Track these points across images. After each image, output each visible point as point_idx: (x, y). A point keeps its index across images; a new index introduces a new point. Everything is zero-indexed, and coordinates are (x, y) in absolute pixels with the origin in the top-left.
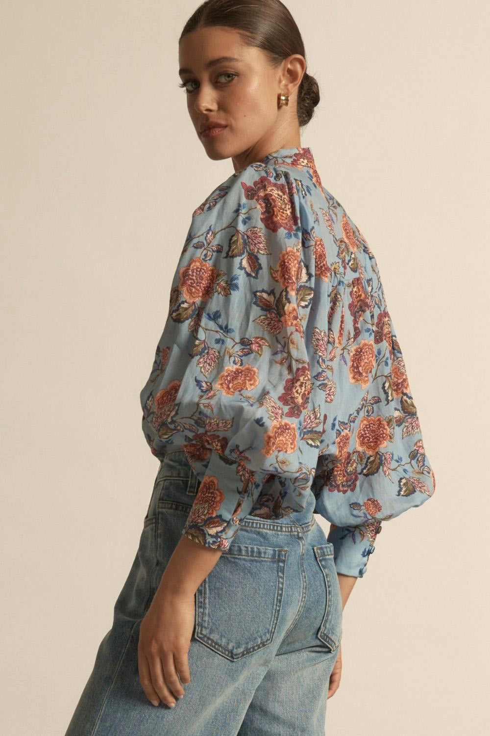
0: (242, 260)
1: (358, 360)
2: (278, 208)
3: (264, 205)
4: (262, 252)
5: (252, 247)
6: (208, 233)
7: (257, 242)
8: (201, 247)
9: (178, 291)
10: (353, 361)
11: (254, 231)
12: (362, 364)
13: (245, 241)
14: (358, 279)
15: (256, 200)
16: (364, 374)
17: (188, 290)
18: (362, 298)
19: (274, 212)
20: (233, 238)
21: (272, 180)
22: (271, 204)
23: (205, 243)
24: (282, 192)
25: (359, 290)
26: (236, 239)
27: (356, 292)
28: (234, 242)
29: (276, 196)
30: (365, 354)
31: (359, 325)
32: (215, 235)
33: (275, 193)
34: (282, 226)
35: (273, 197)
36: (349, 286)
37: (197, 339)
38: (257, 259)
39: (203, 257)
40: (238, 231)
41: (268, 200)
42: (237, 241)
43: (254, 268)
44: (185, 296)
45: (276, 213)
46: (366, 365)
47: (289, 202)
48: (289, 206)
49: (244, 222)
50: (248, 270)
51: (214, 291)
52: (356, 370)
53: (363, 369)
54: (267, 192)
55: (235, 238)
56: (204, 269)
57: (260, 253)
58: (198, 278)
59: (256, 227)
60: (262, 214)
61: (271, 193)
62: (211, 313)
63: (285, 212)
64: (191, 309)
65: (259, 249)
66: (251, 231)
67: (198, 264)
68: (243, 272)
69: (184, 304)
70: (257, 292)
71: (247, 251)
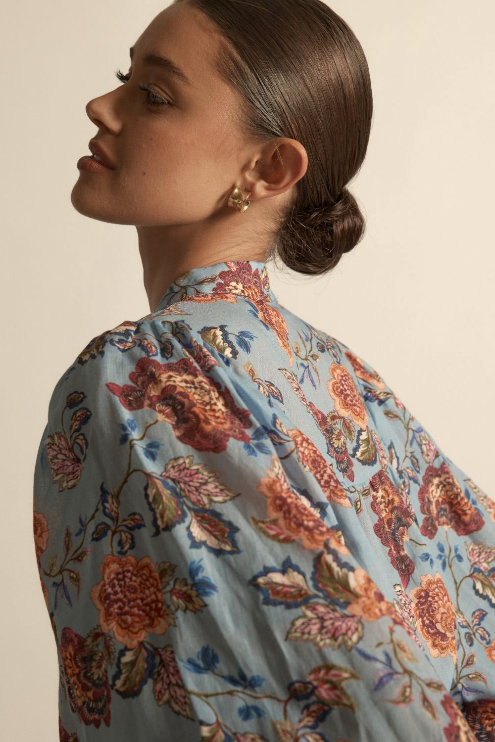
0: (188, 528)
1: (428, 612)
2: (198, 405)
3: (168, 410)
4: (220, 499)
5: (193, 497)
6: (106, 501)
7: (197, 485)
8: (105, 534)
9: (103, 634)
10: (420, 616)
11: (179, 465)
12: (438, 617)
13: (173, 490)
14: (380, 475)
15: (150, 406)
16: (449, 635)
17: (120, 625)
18: (396, 504)
19: (196, 416)
20: (149, 492)
21: (158, 358)
22: (183, 405)
23: (108, 521)
24: (189, 374)
25: (387, 492)
26: (154, 491)
27: (383, 497)
28: (154, 499)
29: (183, 384)
30: (436, 598)
31: (406, 552)
32: (117, 497)
33: (179, 380)
34: (228, 436)
35: (179, 389)
36: (365, 493)
37: (202, 723)
38: (218, 515)
39: (117, 549)
40: (148, 476)
41: (172, 397)
42: (158, 494)
43: (223, 536)
44: (120, 638)
45: (202, 417)
46: (444, 618)
47: (211, 386)
48: (215, 394)
49: (152, 456)
50: (212, 542)
51: (173, 608)
52: (432, 631)
53: (444, 625)
54: (163, 385)
55: (152, 492)
56: (128, 571)
57: (216, 502)
58: (128, 594)
59: (179, 458)
60: (174, 428)
61: (172, 383)
62: (195, 658)
63: (214, 407)
64: (140, 658)
65: (209, 495)
66: (173, 467)
67: (114, 567)
68: (203, 551)
69: (125, 655)
70: (255, 578)
71: (189, 508)
